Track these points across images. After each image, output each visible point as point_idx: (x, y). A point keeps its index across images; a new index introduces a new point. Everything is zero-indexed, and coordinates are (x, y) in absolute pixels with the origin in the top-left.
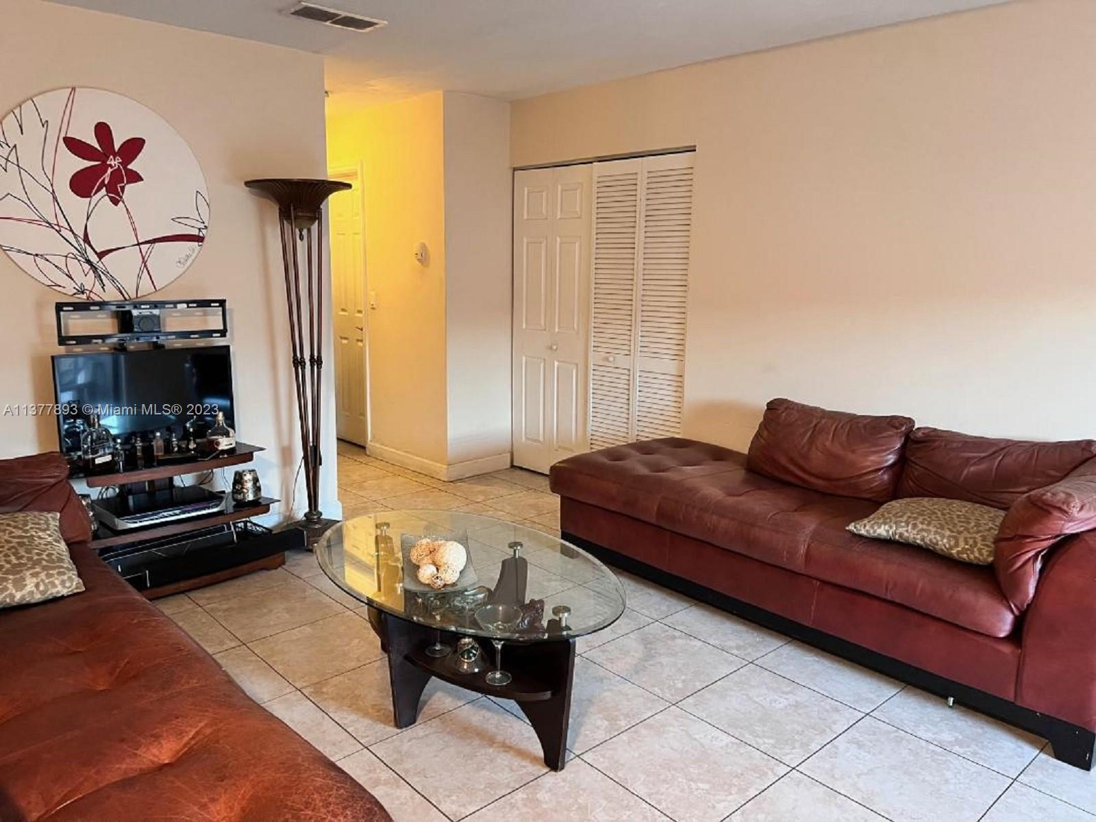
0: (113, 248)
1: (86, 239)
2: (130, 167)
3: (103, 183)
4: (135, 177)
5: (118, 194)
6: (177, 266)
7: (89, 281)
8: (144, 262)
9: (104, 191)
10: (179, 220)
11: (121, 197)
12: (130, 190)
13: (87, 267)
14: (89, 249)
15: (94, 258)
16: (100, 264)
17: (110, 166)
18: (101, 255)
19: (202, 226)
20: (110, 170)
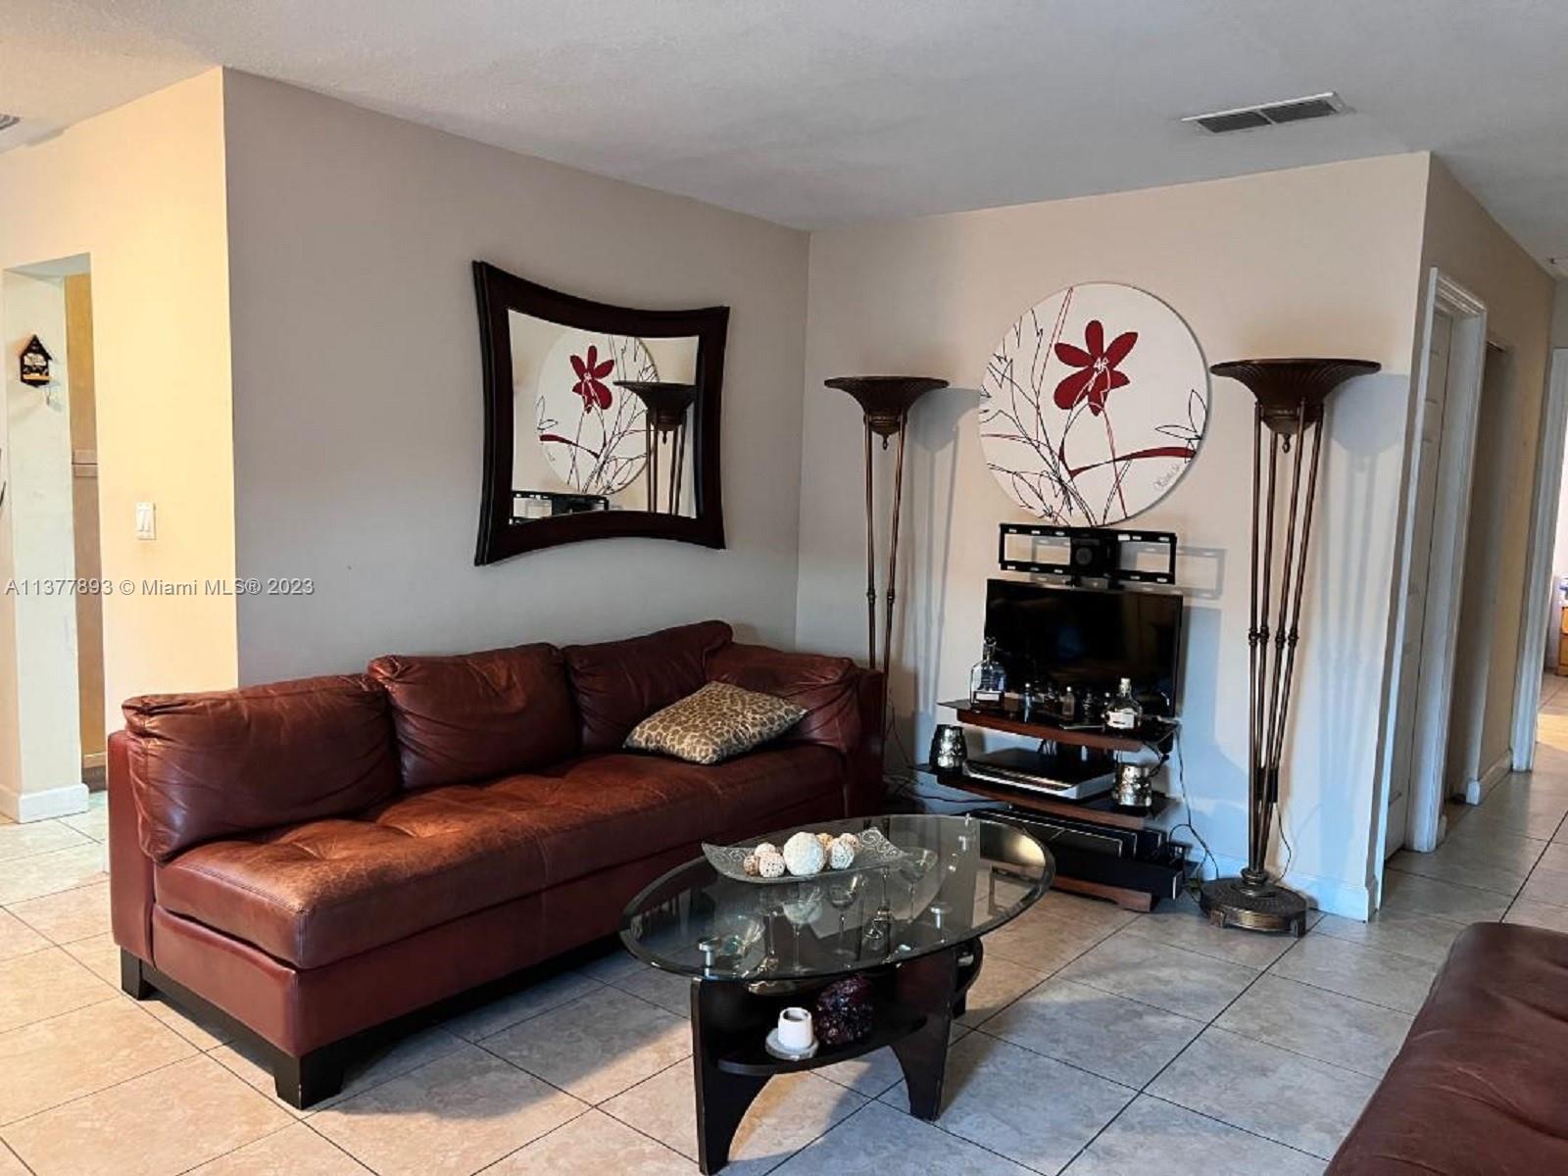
0: (1087, 465)
1: (1062, 457)
2: (1115, 369)
3: (1086, 391)
4: (1121, 380)
5: (1100, 403)
6: (1155, 488)
7: (1056, 503)
8: (1118, 481)
9: (1086, 400)
10: (1166, 430)
11: (1103, 406)
12: (1114, 397)
13: (1058, 486)
14: (1062, 466)
15: (1066, 477)
16: (1071, 484)
17: (1097, 370)
18: (1073, 474)
19: (1192, 435)
20: (1096, 375)
